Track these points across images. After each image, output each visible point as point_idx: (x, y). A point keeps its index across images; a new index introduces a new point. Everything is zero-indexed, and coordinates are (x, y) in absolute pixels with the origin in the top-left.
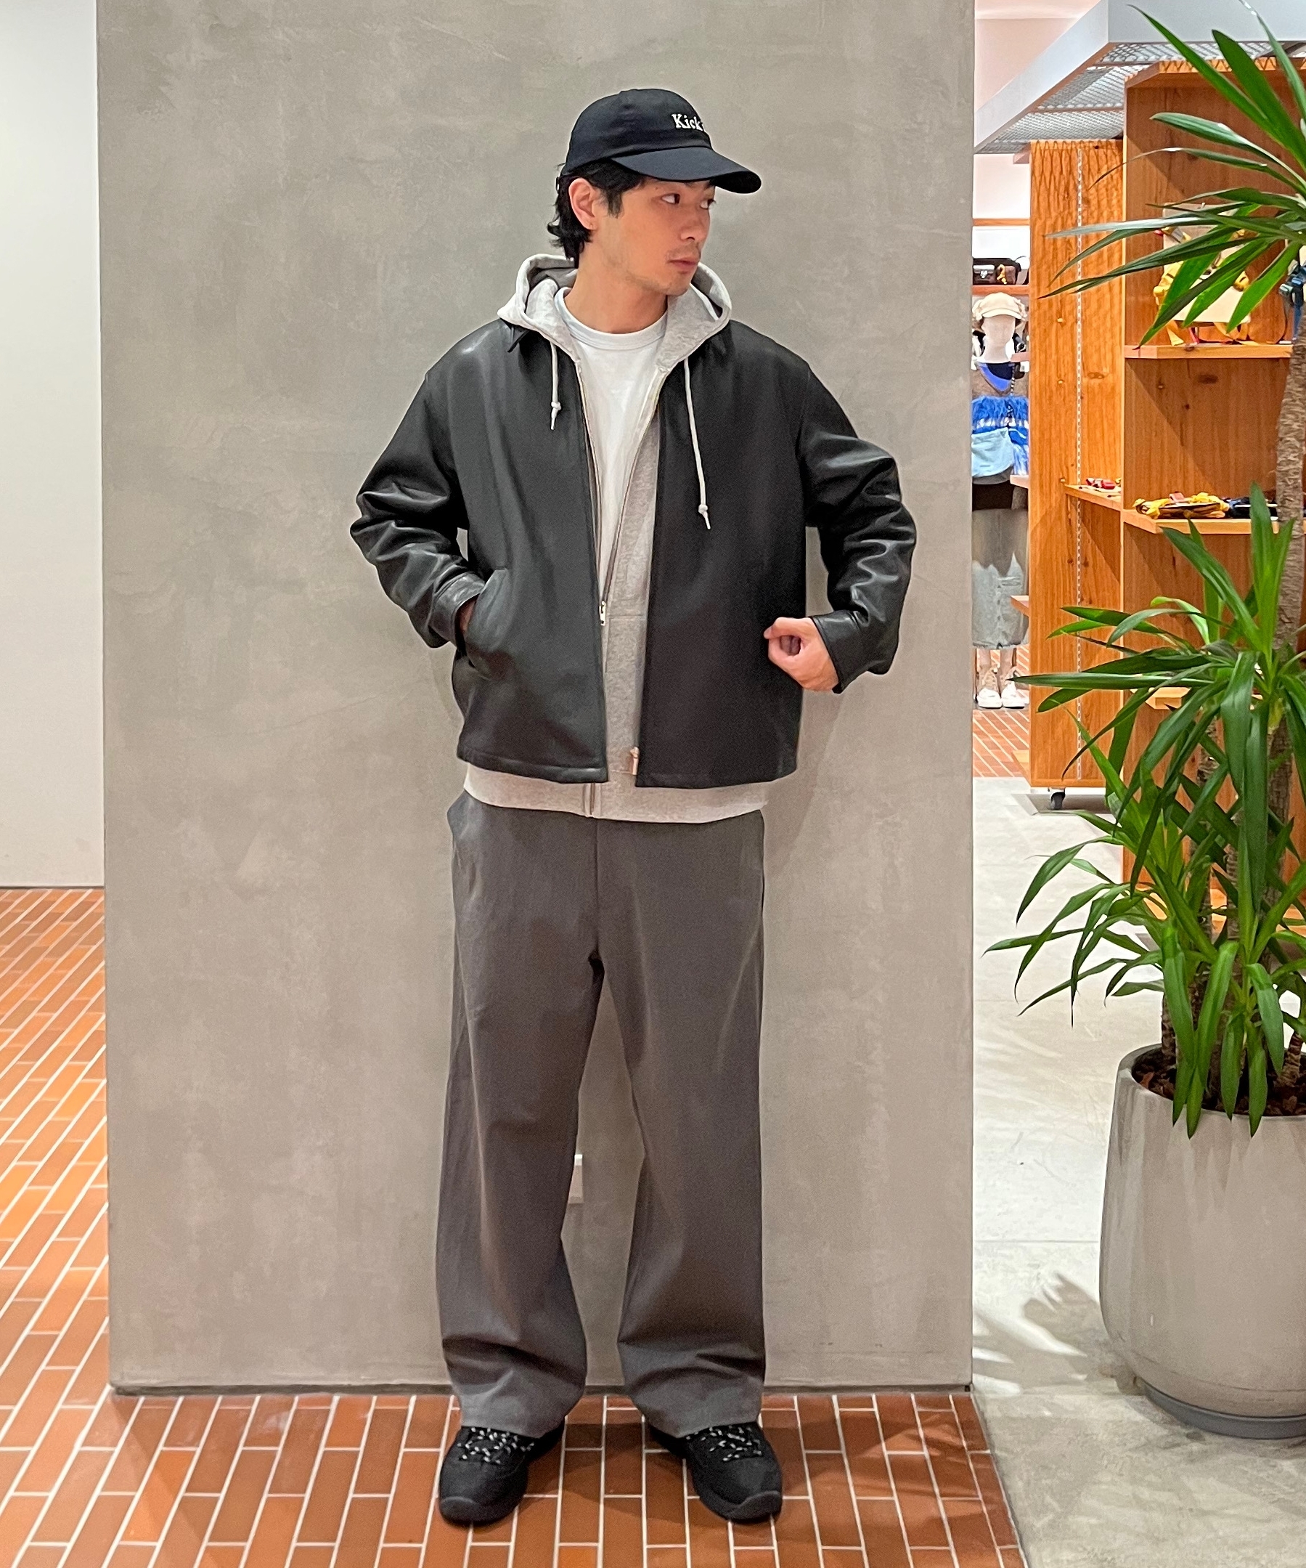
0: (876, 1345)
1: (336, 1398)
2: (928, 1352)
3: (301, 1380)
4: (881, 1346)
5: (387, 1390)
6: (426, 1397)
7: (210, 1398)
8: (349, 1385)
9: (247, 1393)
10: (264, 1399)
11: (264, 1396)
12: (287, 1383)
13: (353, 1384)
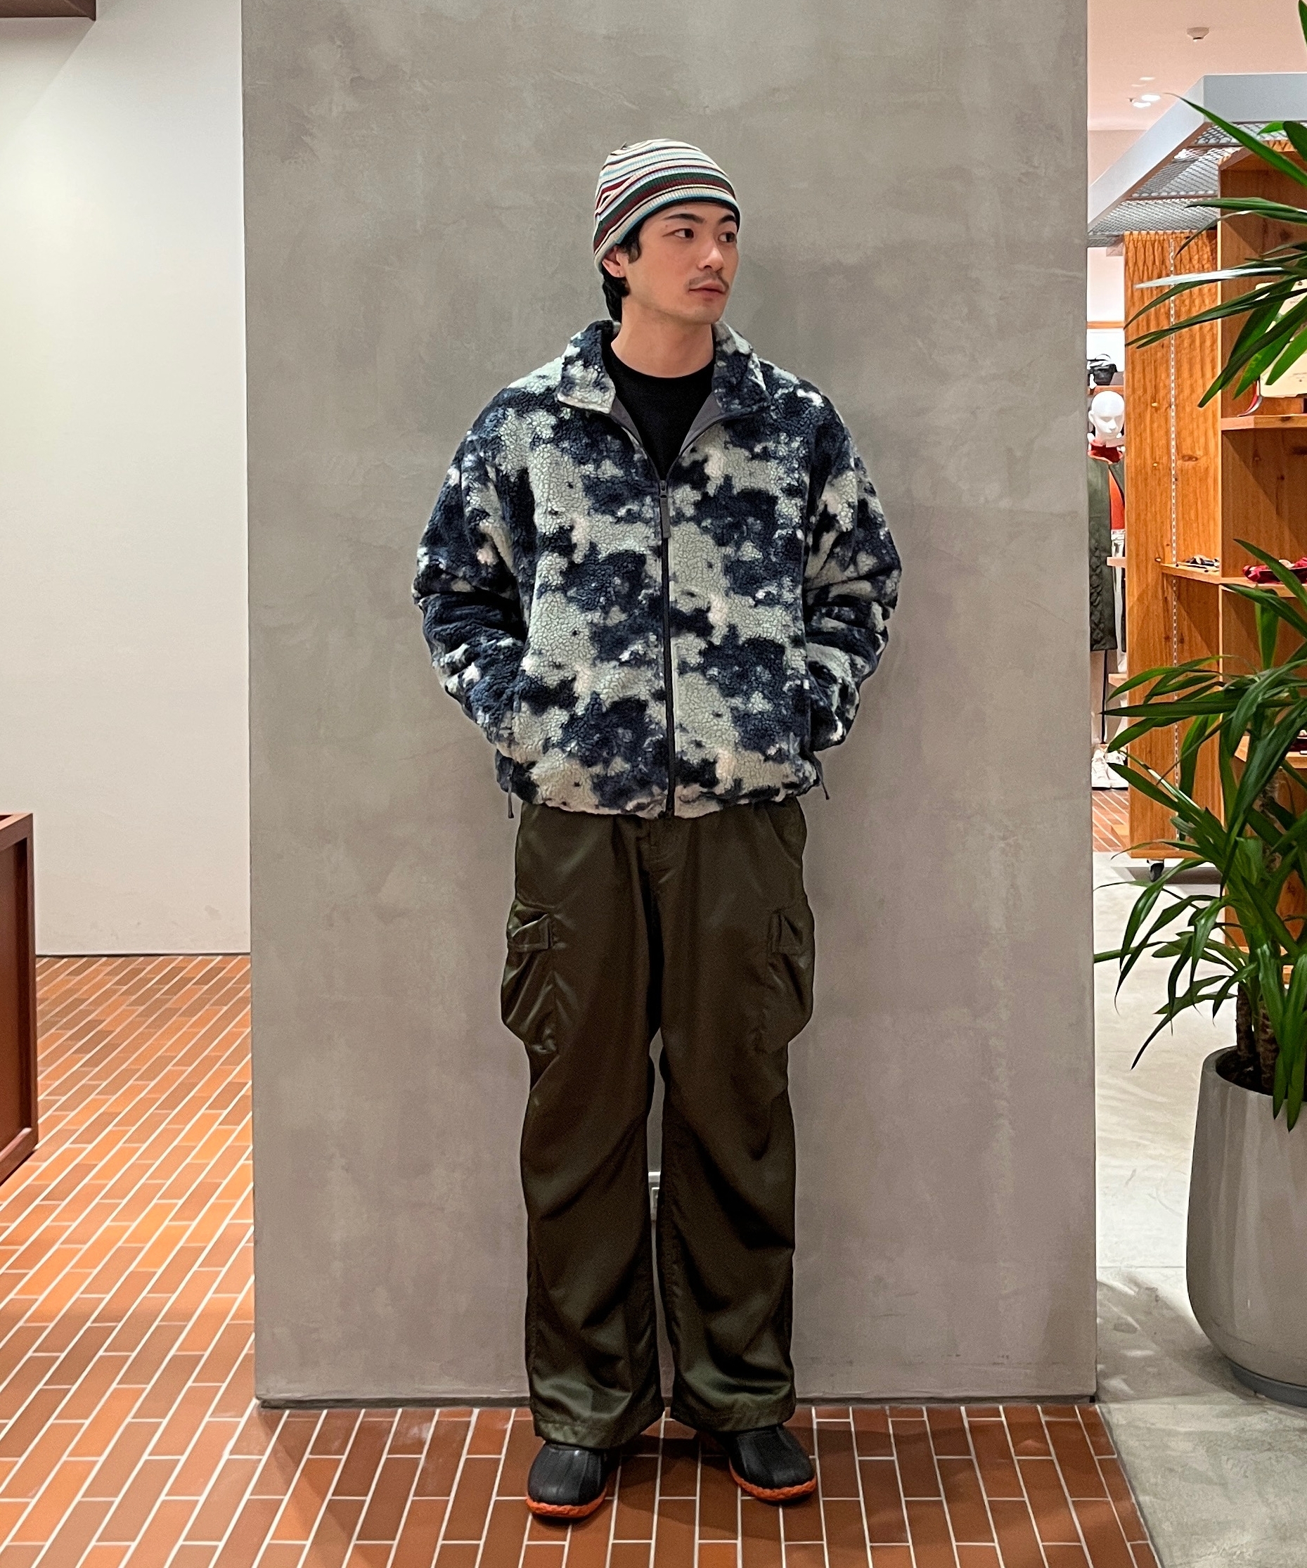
1: (476, 1411)
2: (1054, 1363)
3: (441, 1393)
4: (1008, 1357)
7: (354, 1410)
8: (489, 1398)
9: (389, 1407)
10: (406, 1411)
11: (405, 1408)
12: (428, 1396)
13: (493, 1396)
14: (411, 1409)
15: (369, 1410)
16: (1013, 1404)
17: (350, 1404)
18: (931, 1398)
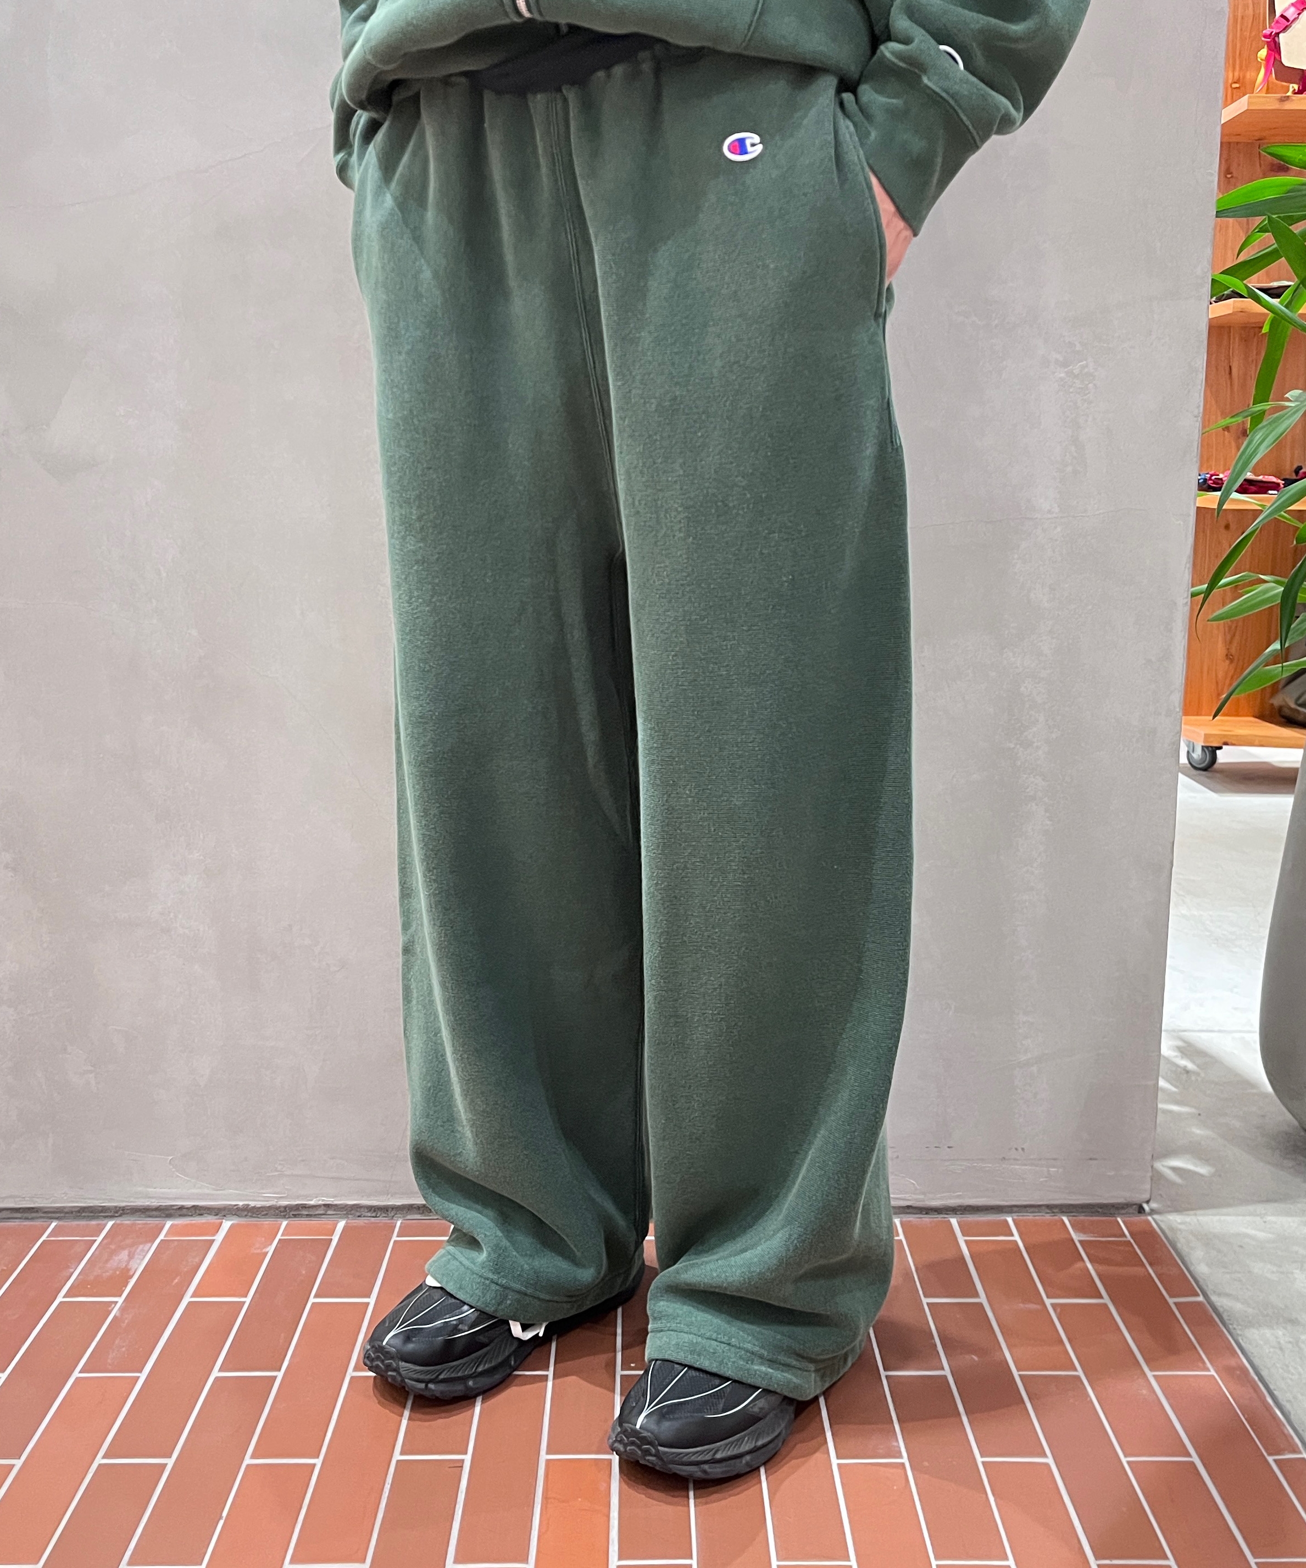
0: (1016, 1149)
1: (227, 1224)
2: (1091, 1159)
3: (175, 1199)
4: (1023, 1149)
5: (305, 1213)
6: (361, 1222)
7: (38, 1223)
8: (248, 1205)
9: (93, 1218)
10: (119, 1225)
11: (118, 1221)
12: (155, 1203)
13: (252, 1204)
14: (127, 1221)
15: (61, 1223)
16: (1030, 1217)
17: (34, 1215)
18: (908, 1207)
